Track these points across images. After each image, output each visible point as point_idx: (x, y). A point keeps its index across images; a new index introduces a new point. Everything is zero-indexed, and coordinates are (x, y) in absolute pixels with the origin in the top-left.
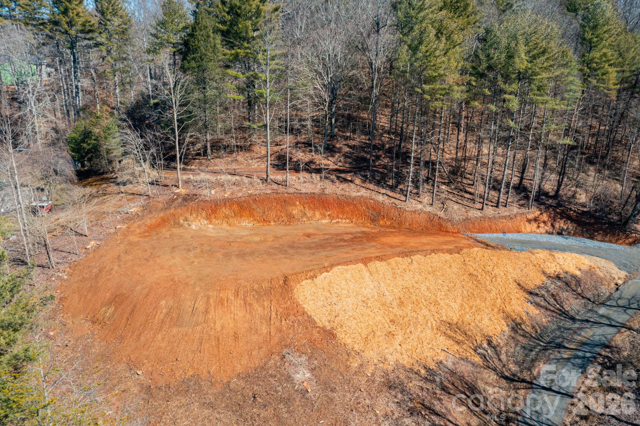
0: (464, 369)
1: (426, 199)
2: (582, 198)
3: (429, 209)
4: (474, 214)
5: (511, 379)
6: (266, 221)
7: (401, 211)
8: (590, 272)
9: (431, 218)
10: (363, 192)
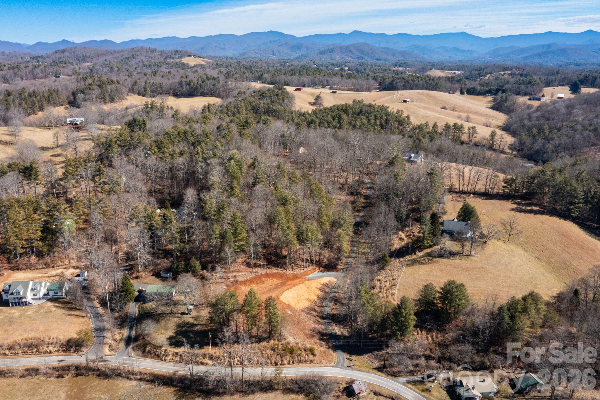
0: (312, 306)
1: (291, 270)
2: (325, 260)
3: (292, 272)
4: (302, 271)
5: (320, 307)
6: (258, 284)
7: (287, 274)
8: (330, 281)
9: (293, 274)
10: (276, 271)
